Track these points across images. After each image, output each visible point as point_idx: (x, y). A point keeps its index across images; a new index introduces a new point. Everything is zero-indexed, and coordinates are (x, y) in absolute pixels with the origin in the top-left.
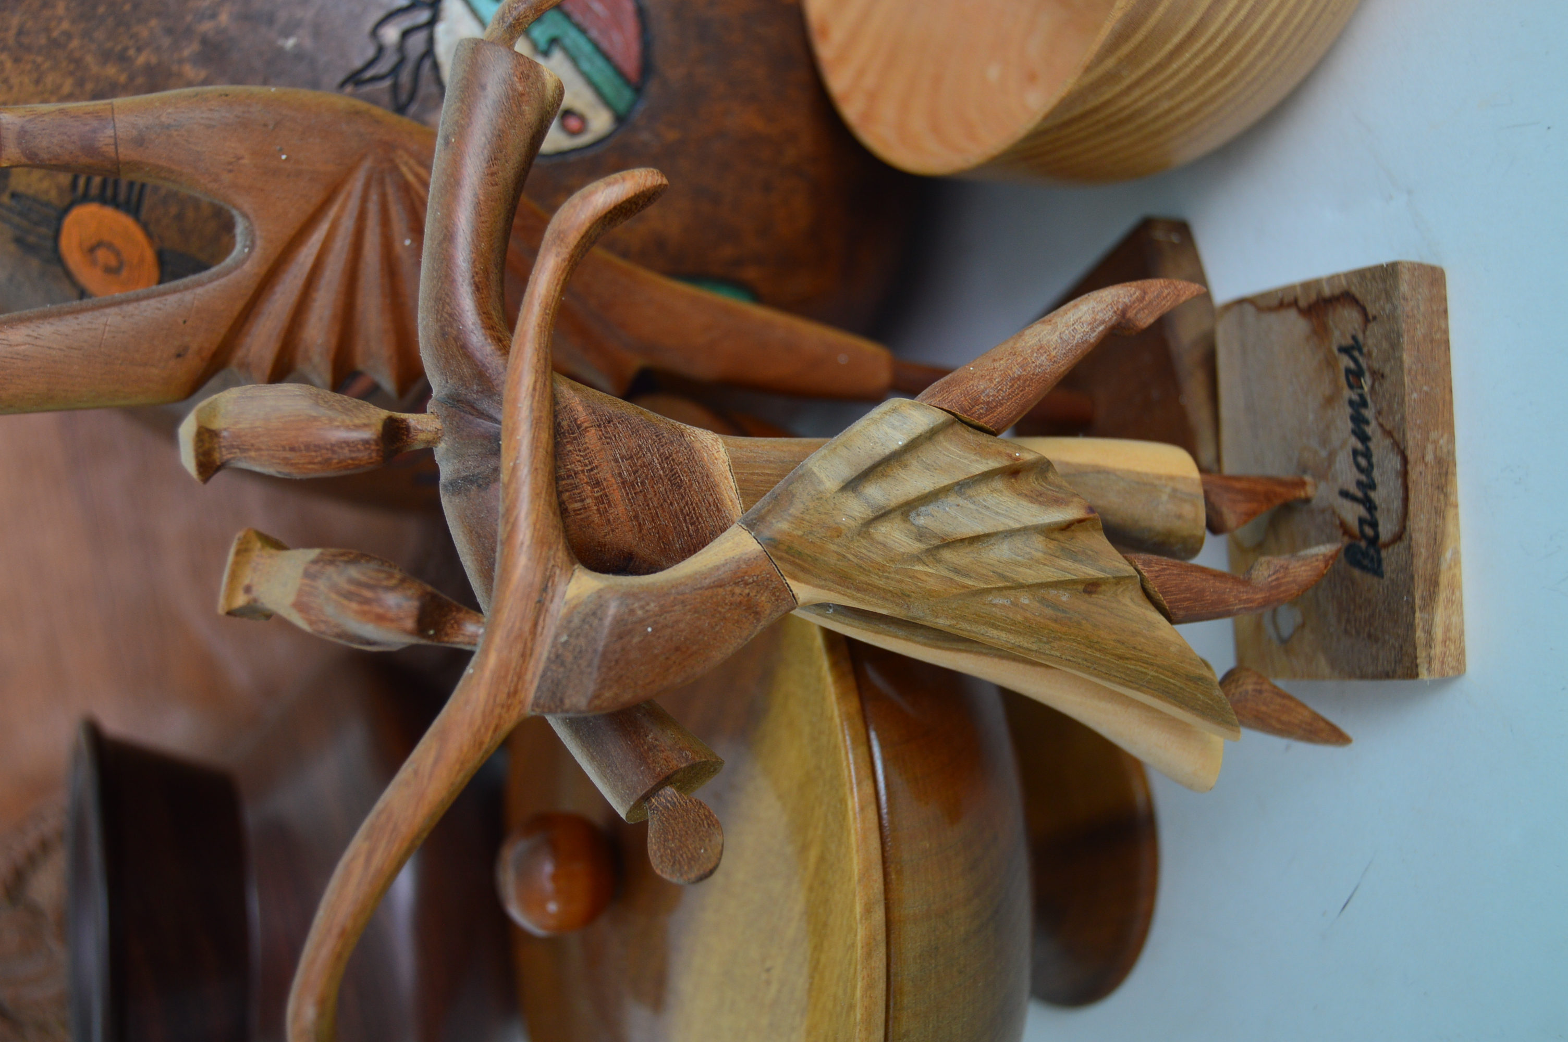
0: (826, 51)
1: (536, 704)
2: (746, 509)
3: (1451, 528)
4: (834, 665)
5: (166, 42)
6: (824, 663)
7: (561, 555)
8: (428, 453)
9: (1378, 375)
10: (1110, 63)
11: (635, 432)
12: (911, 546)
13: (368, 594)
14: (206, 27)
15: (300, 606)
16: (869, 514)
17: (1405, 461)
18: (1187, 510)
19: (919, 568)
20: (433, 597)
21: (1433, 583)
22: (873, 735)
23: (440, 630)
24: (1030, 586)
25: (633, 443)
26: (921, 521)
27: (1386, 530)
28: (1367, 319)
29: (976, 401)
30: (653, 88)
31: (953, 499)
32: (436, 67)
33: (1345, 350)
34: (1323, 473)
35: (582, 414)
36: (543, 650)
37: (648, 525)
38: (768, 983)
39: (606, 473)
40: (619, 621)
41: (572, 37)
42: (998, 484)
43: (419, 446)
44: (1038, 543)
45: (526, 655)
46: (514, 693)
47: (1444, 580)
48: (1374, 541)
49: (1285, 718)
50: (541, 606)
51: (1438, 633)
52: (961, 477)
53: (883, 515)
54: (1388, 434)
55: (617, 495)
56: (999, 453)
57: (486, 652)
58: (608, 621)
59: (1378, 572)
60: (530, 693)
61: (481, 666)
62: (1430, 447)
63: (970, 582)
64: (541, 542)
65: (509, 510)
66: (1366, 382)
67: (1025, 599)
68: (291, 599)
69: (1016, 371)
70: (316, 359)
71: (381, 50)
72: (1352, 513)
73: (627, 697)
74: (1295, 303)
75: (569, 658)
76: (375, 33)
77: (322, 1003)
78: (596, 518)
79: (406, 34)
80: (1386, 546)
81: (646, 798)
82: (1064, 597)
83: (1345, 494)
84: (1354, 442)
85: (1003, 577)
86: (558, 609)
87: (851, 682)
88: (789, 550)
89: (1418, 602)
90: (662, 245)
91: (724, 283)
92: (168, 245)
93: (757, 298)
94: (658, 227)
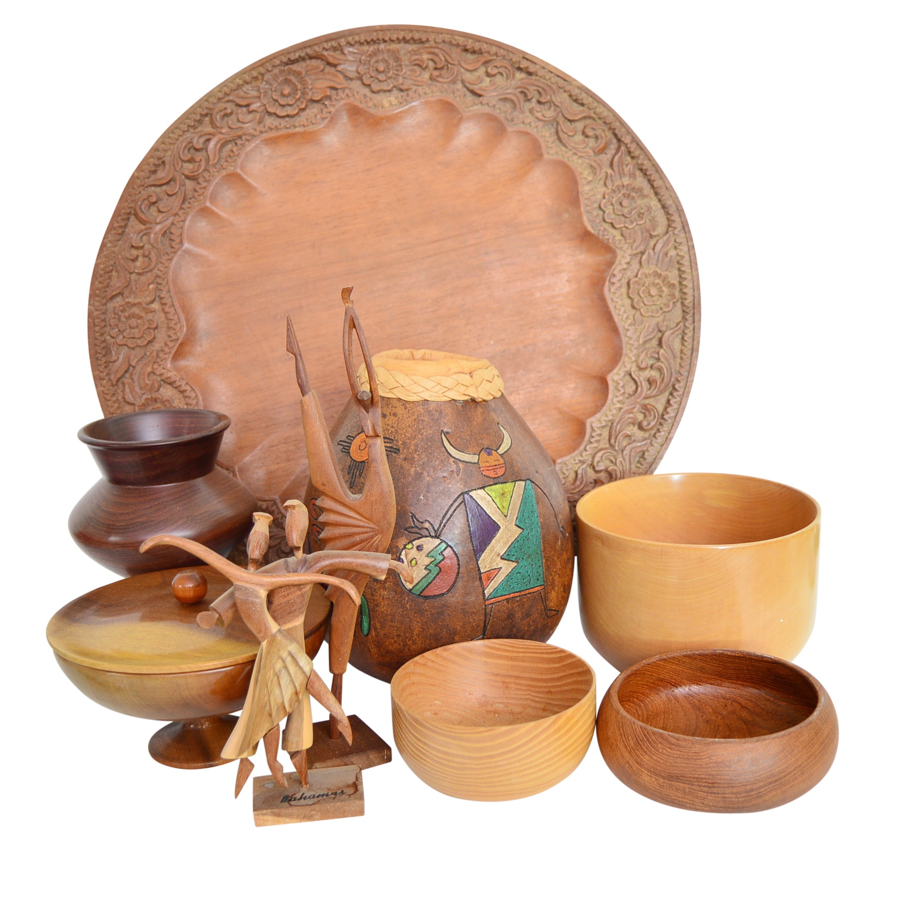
0: (439, 650)
1: (236, 585)
2: (284, 630)
3: (294, 821)
4: (250, 656)
5: (421, 463)
6: (251, 654)
7: (270, 588)
8: (294, 555)
9: (334, 798)
10: (408, 717)
11: (301, 603)
12: (277, 669)
13: (258, 547)
14: (425, 474)
15: (255, 532)
16: (284, 658)
17: (311, 805)
18: (294, 746)
19: (272, 671)
20: (259, 561)
21: (279, 815)
22: (233, 667)
23: (252, 562)
24: (269, 699)
25: (298, 602)
26: (283, 671)
27: (293, 803)
28: (350, 795)
29: (313, 683)
30: (421, 600)
31: (289, 679)
32: (419, 538)
33: (342, 791)
34: (309, 789)
35: (304, 590)
36: (248, 586)
37: (279, 607)
38: (165, 647)
39: (291, 597)
40: (255, 602)
41: (432, 576)
42: (294, 690)
43: (295, 553)
44: (279, 701)
45: (247, 582)
46: (238, 580)
47: (280, 819)
48: (290, 800)
49: (241, 778)
50: (257, 584)
51: (266, 817)
52: (294, 680)
53: (284, 661)
54: (319, 801)
55: (286, 599)
56: (301, 689)
57: (247, 573)
58: (255, 600)
59: (282, 802)
60: (238, 583)
61: (244, 572)
62: (315, 813)
63: (269, 683)
64: (272, 583)
65: (279, 576)
66: (333, 796)
67: (266, 698)
68: (257, 530)
69: (322, 693)
70: (326, 517)
71: (422, 523)
72: (298, 796)
73: (238, 605)
74: (357, 780)
75: (247, 592)
76: (426, 520)
77: (168, 542)
78: (280, 595)
79: (427, 529)
80: (289, 803)
81: (215, 610)
82: (268, 708)
83: (303, 794)
84: (317, 795)
85: (271, 692)
86: (257, 588)
87: (246, 661)
88: (274, 640)
89: (273, 810)
90: (377, 605)
91: (370, 625)
92: (366, 464)
93: (367, 635)
94: (382, 604)
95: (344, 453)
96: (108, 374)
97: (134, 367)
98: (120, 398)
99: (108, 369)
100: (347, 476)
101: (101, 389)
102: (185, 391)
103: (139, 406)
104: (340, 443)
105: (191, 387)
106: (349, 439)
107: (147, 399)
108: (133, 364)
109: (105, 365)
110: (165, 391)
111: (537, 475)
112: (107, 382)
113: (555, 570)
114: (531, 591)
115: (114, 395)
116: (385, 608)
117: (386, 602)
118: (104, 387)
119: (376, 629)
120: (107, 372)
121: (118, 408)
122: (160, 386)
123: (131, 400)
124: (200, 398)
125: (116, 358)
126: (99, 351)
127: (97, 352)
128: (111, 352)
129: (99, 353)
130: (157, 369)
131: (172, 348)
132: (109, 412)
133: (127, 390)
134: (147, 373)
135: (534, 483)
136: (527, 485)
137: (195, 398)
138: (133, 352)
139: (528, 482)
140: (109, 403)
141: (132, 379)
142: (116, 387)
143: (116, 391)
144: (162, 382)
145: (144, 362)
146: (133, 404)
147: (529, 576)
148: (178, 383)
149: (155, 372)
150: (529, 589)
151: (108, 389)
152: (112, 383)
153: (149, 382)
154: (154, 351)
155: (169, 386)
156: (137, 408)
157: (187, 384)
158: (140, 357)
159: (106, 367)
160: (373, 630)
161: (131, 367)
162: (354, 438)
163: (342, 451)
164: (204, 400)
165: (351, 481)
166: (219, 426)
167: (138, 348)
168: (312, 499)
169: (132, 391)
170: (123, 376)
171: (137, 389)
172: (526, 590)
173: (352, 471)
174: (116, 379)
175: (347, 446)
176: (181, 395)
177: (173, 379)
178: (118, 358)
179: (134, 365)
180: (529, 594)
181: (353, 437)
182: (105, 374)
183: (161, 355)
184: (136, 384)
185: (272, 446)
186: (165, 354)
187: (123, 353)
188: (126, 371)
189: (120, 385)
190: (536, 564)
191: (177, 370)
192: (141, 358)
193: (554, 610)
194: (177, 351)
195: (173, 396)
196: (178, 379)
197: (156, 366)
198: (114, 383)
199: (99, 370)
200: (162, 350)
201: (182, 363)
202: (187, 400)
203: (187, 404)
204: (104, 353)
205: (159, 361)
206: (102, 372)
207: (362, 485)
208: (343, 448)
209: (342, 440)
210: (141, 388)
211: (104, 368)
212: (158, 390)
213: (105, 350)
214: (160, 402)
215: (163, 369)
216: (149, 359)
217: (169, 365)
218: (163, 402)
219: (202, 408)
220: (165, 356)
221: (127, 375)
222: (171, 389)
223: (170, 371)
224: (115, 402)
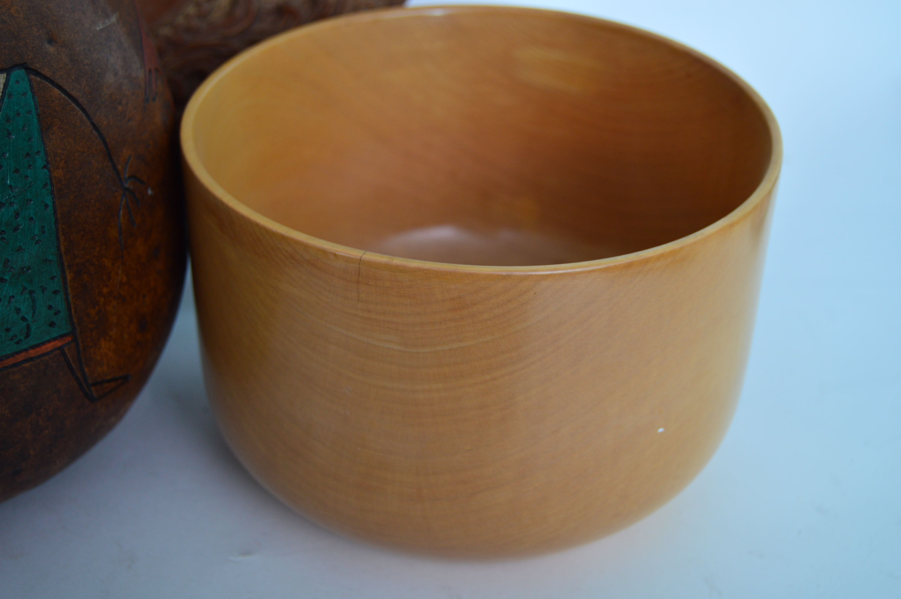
111: (51, 49)
113: (105, 290)
114: (32, 353)
135: (37, 73)
136: (12, 82)
139: (20, 73)
147: (24, 319)
150: (26, 350)
172: (17, 353)
180: (26, 360)
190: (44, 290)
193: (109, 381)
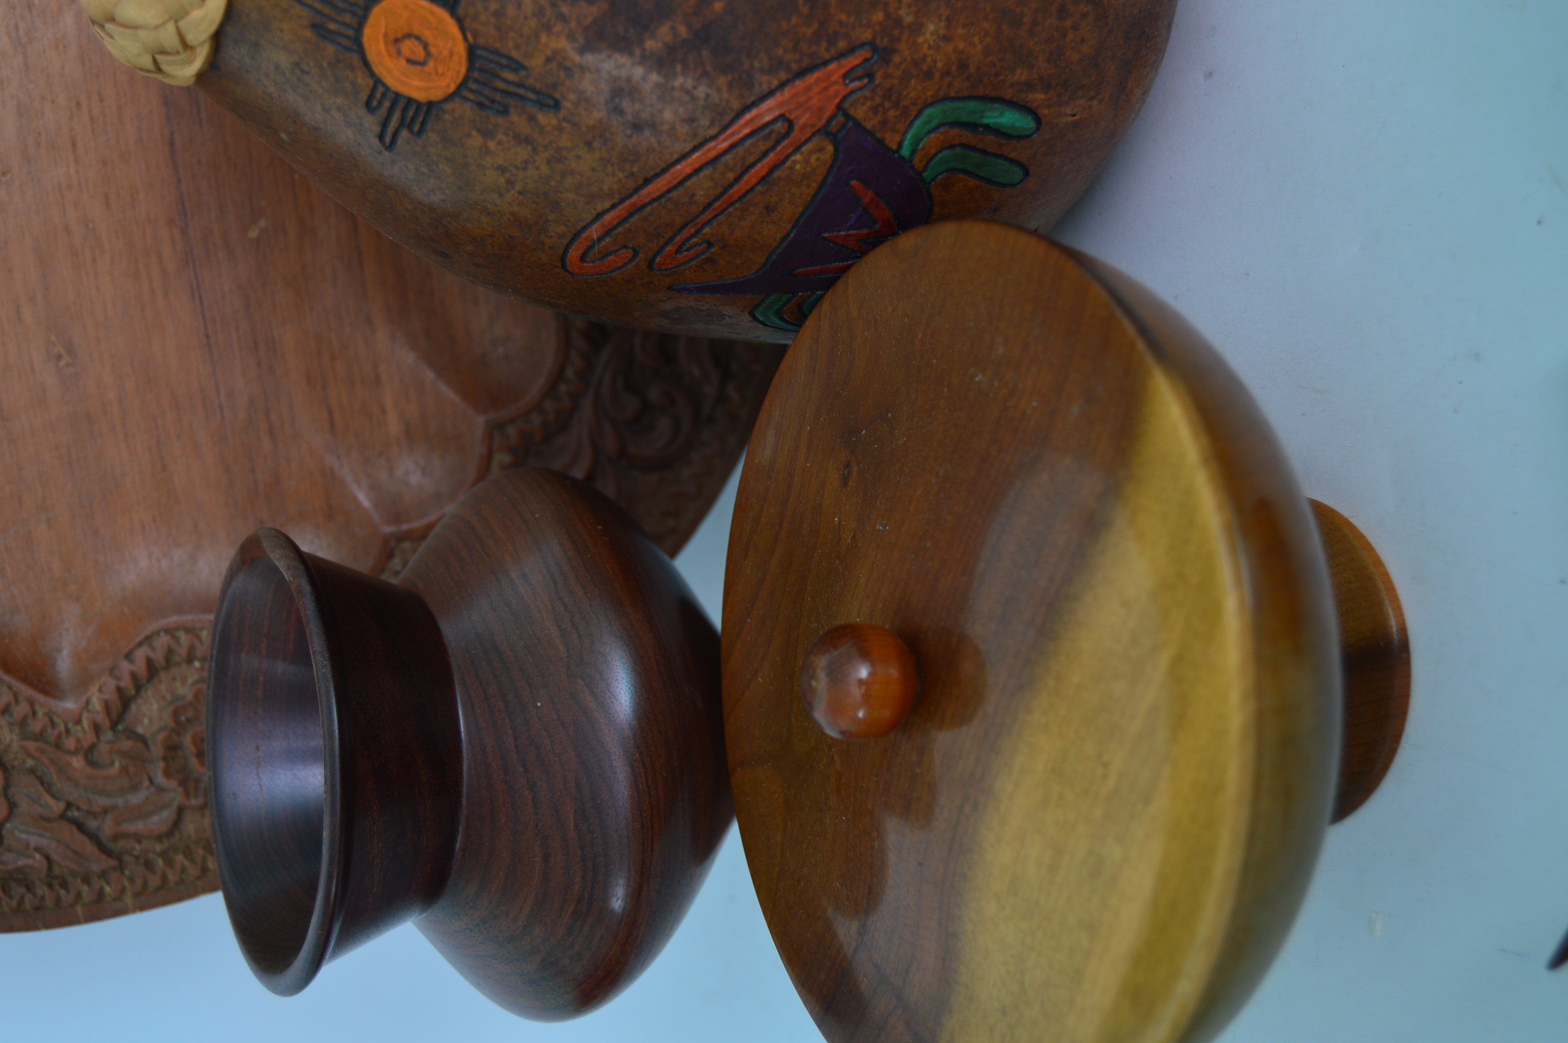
90: (963, 65)
91: (1012, 104)
92: (481, 41)
93: (1038, 120)
94: (961, 45)
95: (429, 126)
96: (86, 880)
97: (69, 805)
98: (158, 848)
99: (71, 879)
100: (514, 118)
101: (128, 899)
102: (149, 662)
103: (187, 794)
104: (388, 139)
105: (140, 644)
106: (380, 103)
107: (167, 774)
108: (57, 807)
109: (57, 887)
110: (146, 721)
112: (108, 883)
115: (149, 865)
116: (976, 40)
117: (960, 31)
118: (123, 890)
119: (1029, 86)
120: (79, 881)
121: (188, 853)
122: (131, 734)
123: (167, 815)
124: (173, 619)
125: (37, 856)
126: (14, 903)
127: (19, 909)
128: (20, 870)
129: (21, 901)
130: (78, 740)
131: (16, 696)
132: (198, 878)
133: (139, 826)
134: (88, 770)
137: (173, 636)
138: (24, 806)
140: (172, 877)
141: (105, 811)
142: (127, 858)
143: (137, 858)
144: (120, 727)
145: (55, 777)
146: (181, 810)
148: (126, 682)
149: (86, 745)
151: (131, 880)
152: (114, 869)
153: (117, 764)
154: (22, 747)
155: (133, 707)
156: (194, 802)
157: (128, 656)
158: (41, 789)
159: (64, 885)
160: (1030, 97)
161: (69, 814)
162: (378, 81)
163: (420, 133)
164: (179, 609)
165: (537, 102)
166: (281, 565)
167: (13, 790)
168: (563, 266)
169: (141, 813)
170: (94, 838)
171: (135, 799)
173: (498, 97)
174: (103, 857)
175: (404, 111)
176: (162, 675)
177: (110, 694)
178: (38, 849)
179: (62, 805)
181: (374, 89)
182: (85, 888)
183: (36, 726)
184: (120, 801)
185: (332, 424)
186: (34, 714)
187: (24, 836)
188: (81, 827)
189: (122, 844)
191: (83, 681)
192: (42, 784)
194: (25, 680)
195: (164, 698)
196: (112, 683)
197: (70, 743)
198: (113, 862)
199: (72, 905)
200: (23, 723)
201: (64, 665)
202: (177, 658)
203: (189, 660)
204: (22, 890)
205: (56, 732)
206: (79, 895)
207: (554, 65)
208: (410, 127)
209: (377, 129)
210: (135, 788)
211: (67, 890)
212: (143, 740)
213: (13, 885)
214: (179, 734)
215: (79, 721)
216: (46, 761)
217: (70, 705)
218: (179, 727)
219: (211, 617)
220: (40, 714)
221: (92, 824)
222: (140, 701)
223: (88, 702)
224: (170, 863)
